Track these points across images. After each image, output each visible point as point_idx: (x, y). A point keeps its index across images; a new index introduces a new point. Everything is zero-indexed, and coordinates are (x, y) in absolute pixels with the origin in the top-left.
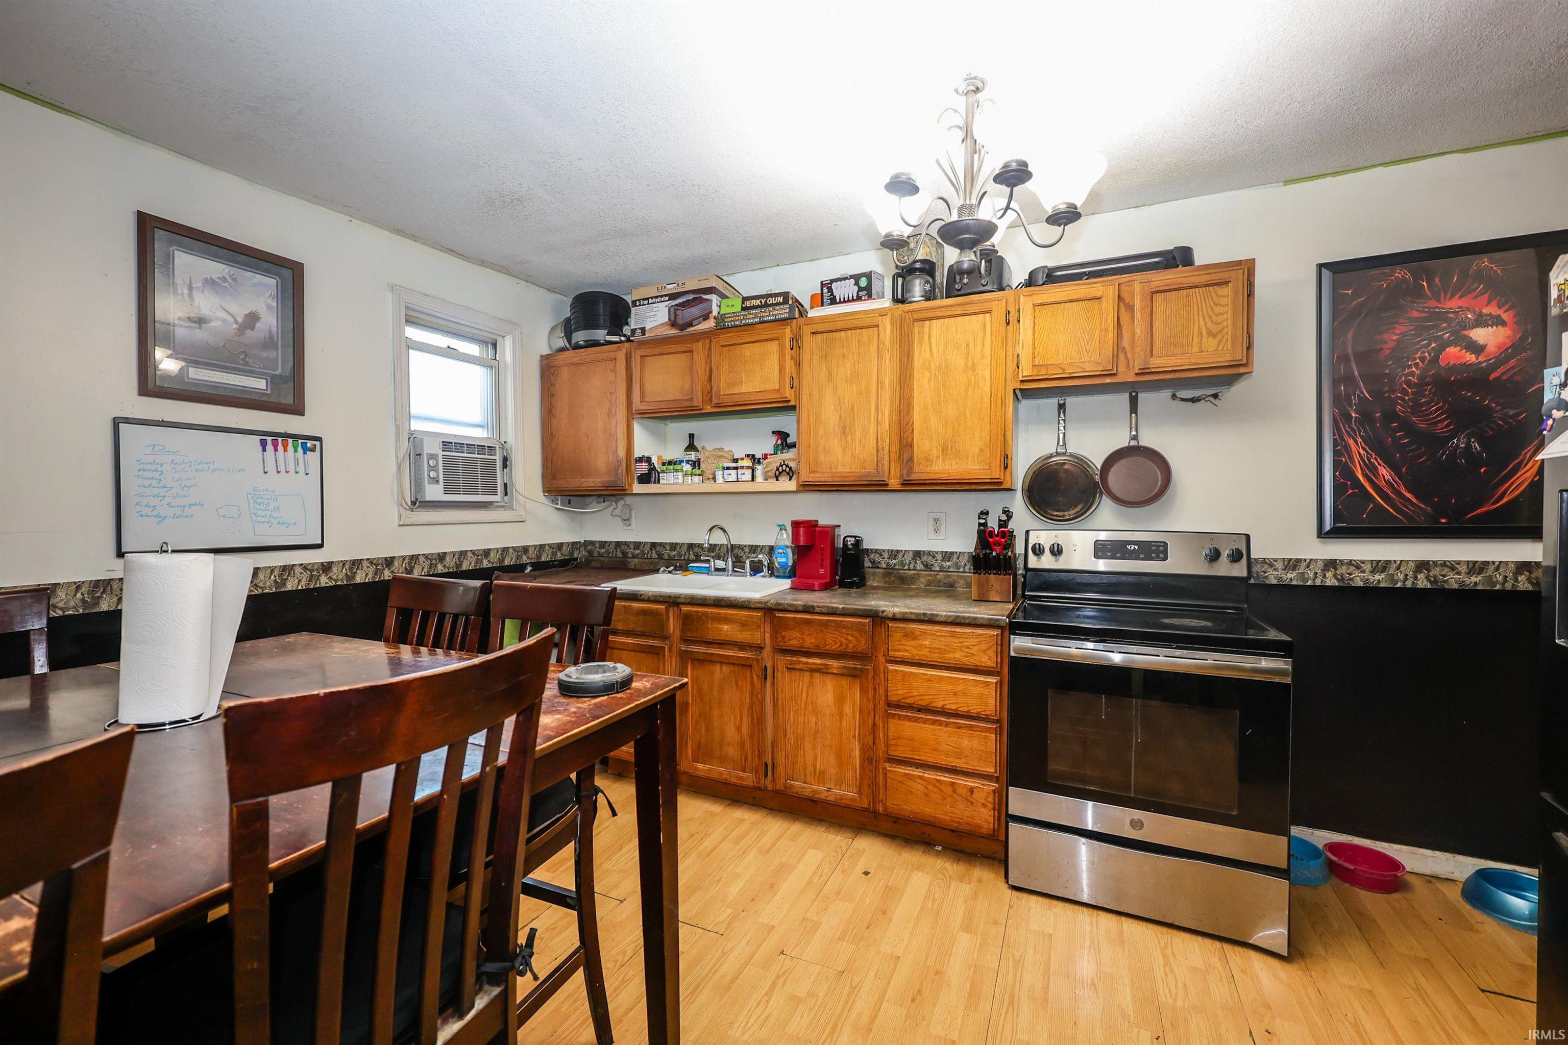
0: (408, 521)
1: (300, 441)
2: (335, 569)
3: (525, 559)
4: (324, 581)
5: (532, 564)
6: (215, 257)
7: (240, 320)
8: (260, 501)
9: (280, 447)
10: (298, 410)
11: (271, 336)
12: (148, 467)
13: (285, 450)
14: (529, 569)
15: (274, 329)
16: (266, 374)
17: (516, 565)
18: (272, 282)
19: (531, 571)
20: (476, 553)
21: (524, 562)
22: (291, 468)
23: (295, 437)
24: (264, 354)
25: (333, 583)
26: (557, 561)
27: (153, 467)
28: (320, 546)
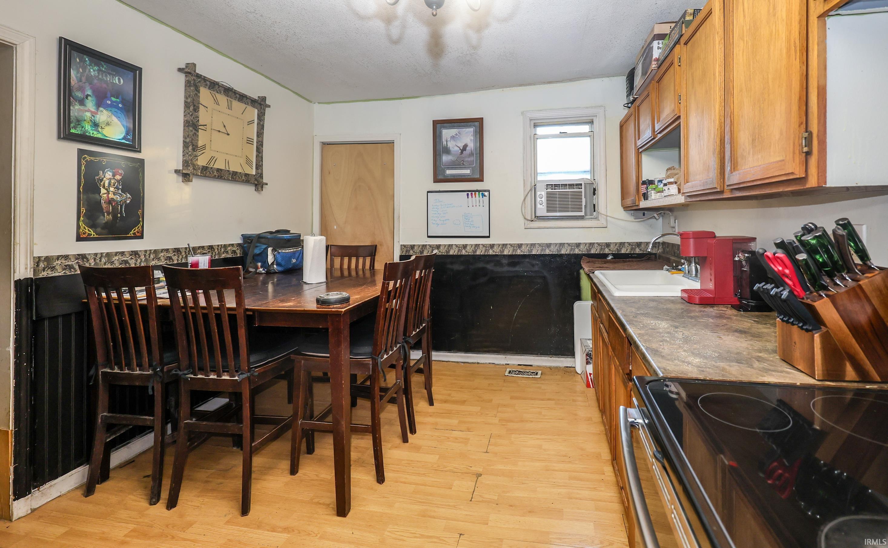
0: (529, 226)
1: (481, 193)
2: (495, 247)
3: (607, 251)
4: (491, 252)
5: (613, 254)
6: (453, 127)
7: (461, 148)
8: (467, 218)
9: (474, 195)
10: (481, 180)
11: (472, 151)
12: (434, 207)
13: (475, 197)
14: (610, 257)
15: (473, 149)
16: (470, 167)
17: (600, 254)
18: (472, 130)
19: (612, 259)
20: (571, 245)
21: (606, 252)
22: (478, 204)
23: (479, 191)
24: (469, 159)
25: (494, 254)
26: (636, 254)
27: (436, 207)
28: (489, 237)
